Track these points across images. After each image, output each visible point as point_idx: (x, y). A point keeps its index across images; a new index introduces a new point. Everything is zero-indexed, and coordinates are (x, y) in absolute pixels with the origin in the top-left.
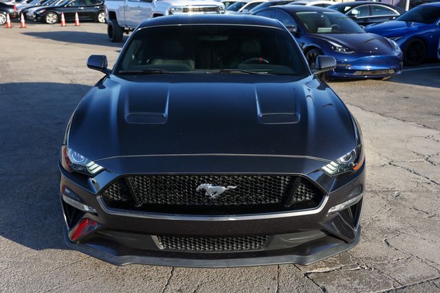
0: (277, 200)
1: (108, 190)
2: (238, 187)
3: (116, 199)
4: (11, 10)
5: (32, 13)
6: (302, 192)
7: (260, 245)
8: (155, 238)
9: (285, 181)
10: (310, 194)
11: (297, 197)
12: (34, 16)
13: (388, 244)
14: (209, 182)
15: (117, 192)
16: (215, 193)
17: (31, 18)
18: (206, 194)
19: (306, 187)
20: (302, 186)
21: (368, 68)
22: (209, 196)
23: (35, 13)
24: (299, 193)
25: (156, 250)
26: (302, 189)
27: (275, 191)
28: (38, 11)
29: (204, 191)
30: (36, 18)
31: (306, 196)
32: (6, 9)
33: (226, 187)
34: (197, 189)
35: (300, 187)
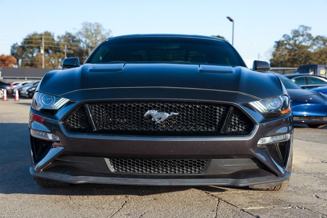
0: (213, 128)
1: (70, 120)
2: (180, 114)
3: (76, 127)
4: (8, 88)
5: (26, 90)
6: (235, 122)
7: (199, 169)
8: (107, 161)
9: (220, 110)
10: (242, 126)
11: (231, 127)
12: (27, 93)
13: (318, 197)
14: (154, 108)
15: (77, 120)
16: (160, 119)
17: (24, 95)
18: (153, 119)
19: (239, 118)
20: (235, 117)
21: (305, 114)
22: (155, 122)
23: (28, 91)
24: (233, 123)
25: (108, 172)
26: (235, 120)
27: (212, 120)
28: (30, 89)
29: (150, 117)
30: (28, 94)
31: (239, 127)
32: (5, 87)
33: (170, 114)
34: (145, 115)
35: (233, 118)
